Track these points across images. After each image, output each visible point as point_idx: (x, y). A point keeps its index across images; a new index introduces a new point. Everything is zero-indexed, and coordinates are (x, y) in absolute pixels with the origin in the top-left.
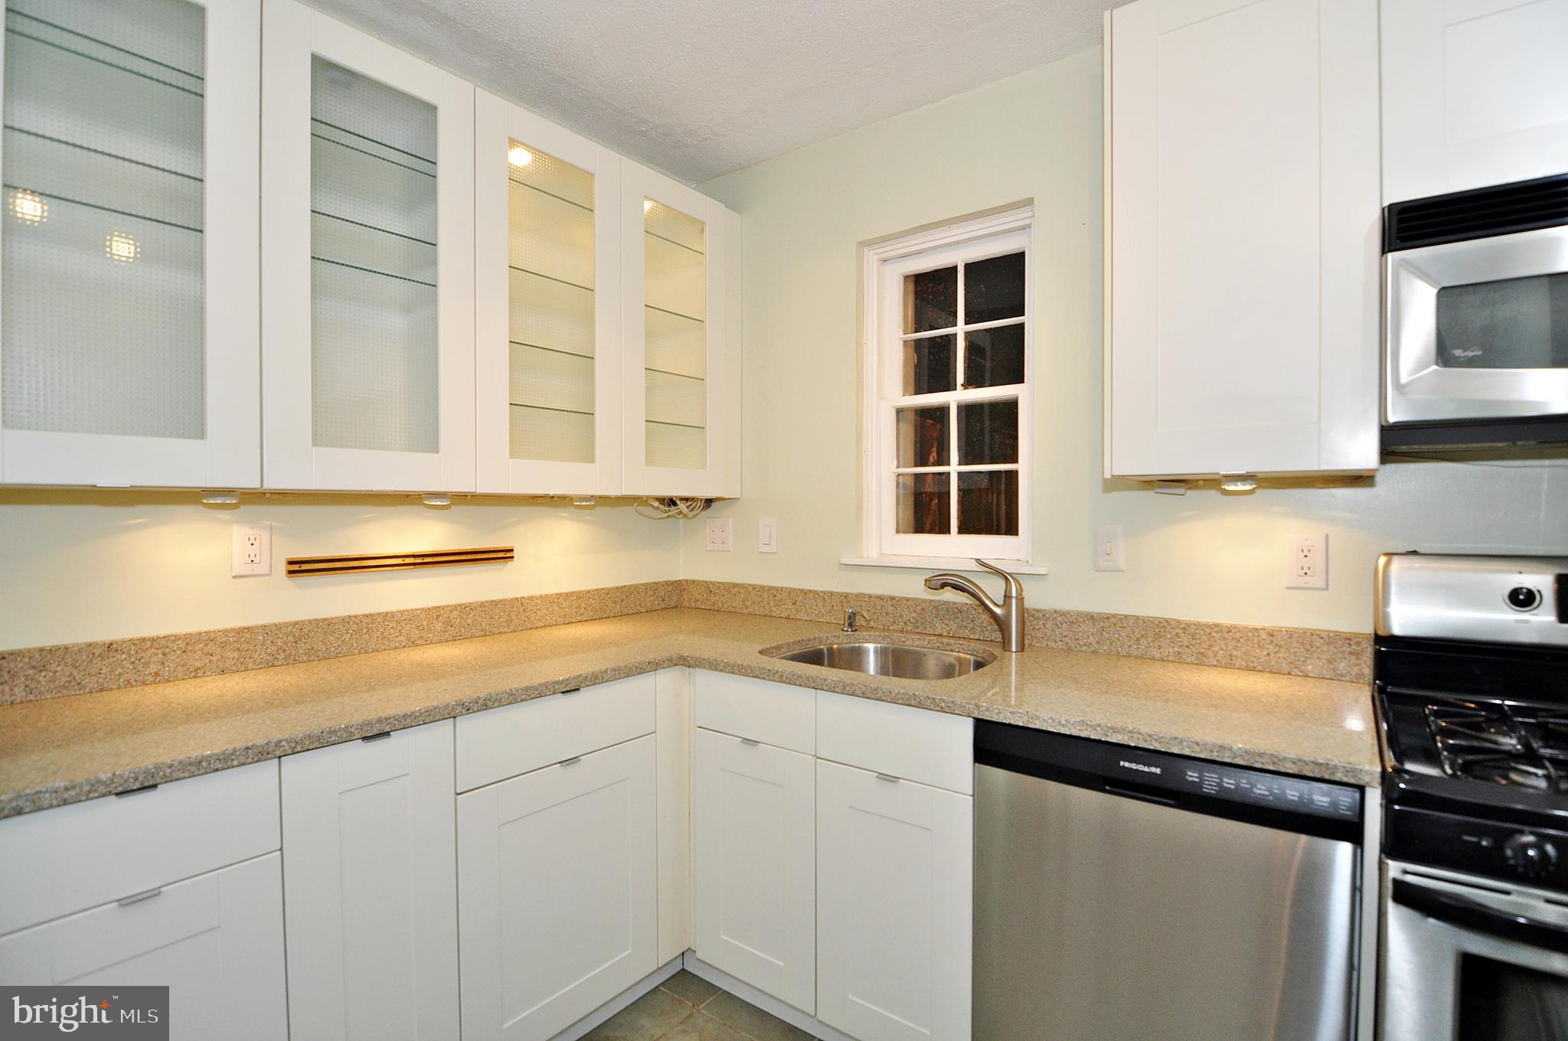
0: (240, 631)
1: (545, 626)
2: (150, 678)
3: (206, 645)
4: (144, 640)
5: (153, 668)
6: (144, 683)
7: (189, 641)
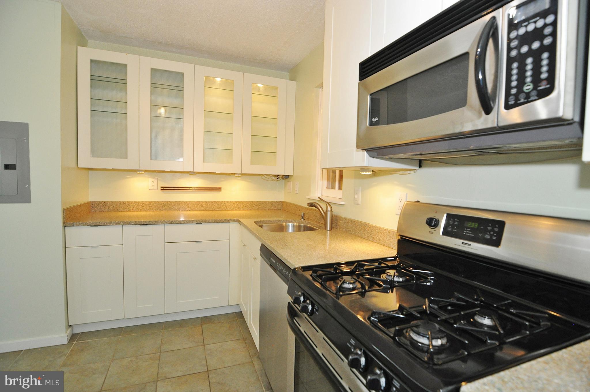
0: (150, 202)
1: (231, 210)
2: (131, 210)
3: (143, 204)
4: (130, 202)
5: (132, 208)
6: (130, 211)
7: (139, 203)
